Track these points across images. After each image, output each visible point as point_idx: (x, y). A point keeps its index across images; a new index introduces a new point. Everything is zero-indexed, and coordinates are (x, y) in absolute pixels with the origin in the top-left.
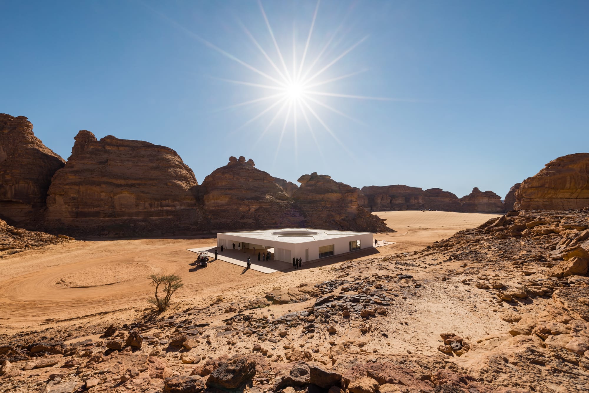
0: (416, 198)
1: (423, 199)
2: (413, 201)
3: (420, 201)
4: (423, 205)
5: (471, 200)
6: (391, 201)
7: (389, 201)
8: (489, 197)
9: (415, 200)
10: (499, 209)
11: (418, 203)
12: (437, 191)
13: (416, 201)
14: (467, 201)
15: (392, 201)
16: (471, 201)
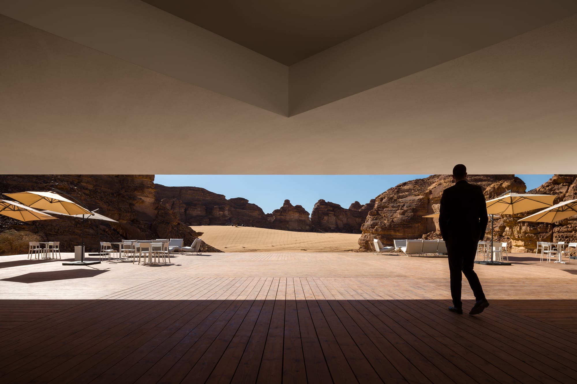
0: (222, 209)
1: (229, 210)
2: (218, 213)
3: (226, 213)
4: (230, 219)
5: (282, 215)
6: (186, 210)
7: (183, 210)
8: (300, 212)
9: (219, 211)
10: (308, 227)
11: (224, 216)
12: (242, 201)
13: (221, 213)
14: (279, 217)
15: (188, 212)
16: (282, 217)
